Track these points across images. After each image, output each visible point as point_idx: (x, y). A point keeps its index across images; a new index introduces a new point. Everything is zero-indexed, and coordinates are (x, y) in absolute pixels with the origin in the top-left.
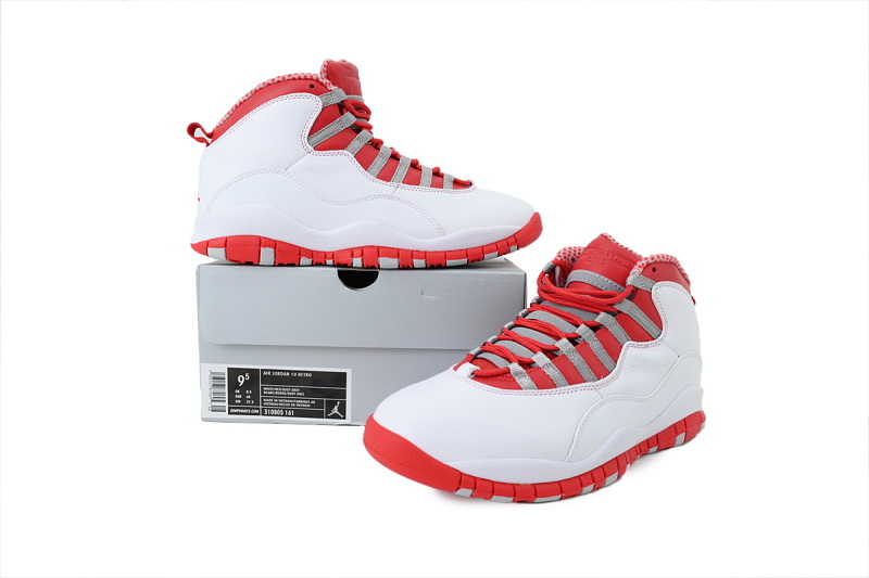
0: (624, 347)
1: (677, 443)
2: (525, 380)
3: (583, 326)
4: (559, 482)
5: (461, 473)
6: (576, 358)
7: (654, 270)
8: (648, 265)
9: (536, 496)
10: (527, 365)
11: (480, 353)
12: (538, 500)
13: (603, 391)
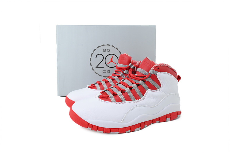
0: (147, 91)
1: (167, 120)
2: (113, 99)
3: (134, 84)
4: (118, 128)
5: (89, 123)
6: (130, 94)
7: (158, 68)
8: (156, 67)
9: (110, 131)
10: (115, 95)
11: (106, 90)
12: (111, 133)
13: (137, 103)
